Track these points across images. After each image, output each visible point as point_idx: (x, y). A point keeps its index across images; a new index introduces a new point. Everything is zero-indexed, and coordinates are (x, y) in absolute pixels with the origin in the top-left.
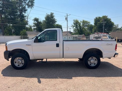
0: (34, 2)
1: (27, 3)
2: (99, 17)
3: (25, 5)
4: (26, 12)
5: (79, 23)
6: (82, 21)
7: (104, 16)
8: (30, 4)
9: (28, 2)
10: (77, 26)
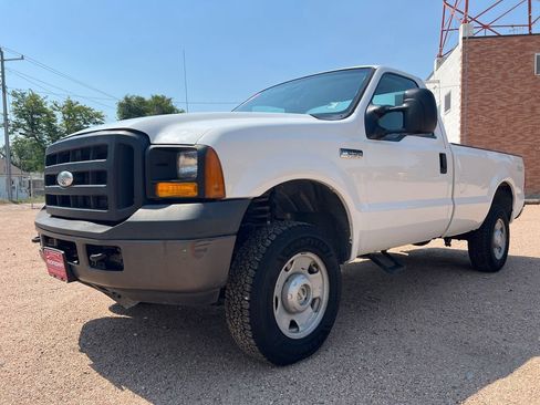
2: (138, 98)
5: (44, 111)
6: (61, 103)
7: (157, 98)
10: (33, 125)
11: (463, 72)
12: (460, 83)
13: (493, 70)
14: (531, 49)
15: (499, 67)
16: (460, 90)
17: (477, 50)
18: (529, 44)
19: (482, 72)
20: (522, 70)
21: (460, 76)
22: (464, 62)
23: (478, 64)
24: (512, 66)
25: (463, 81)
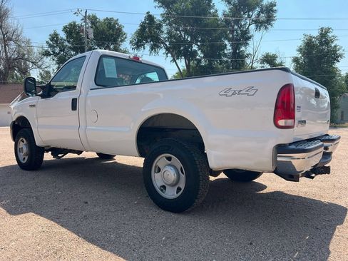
0: (274, 8)
1: (253, 17)
3: (250, 25)
4: (249, 42)
8: (263, 17)
9: (259, 15)
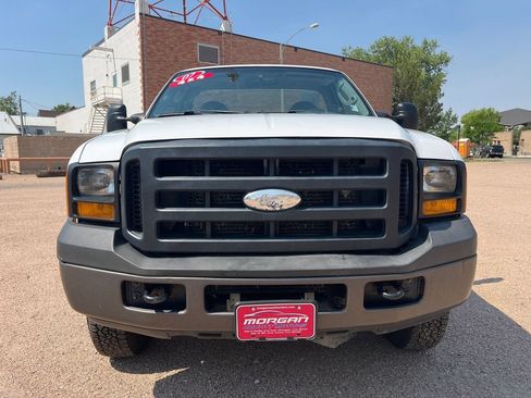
11: (142, 47)
12: (139, 57)
13: (167, 51)
14: (194, 38)
15: (172, 49)
16: (140, 64)
17: (153, 29)
18: (194, 34)
19: (159, 51)
20: (189, 56)
21: (139, 50)
22: (142, 38)
23: (154, 43)
24: (181, 50)
25: (143, 55)
